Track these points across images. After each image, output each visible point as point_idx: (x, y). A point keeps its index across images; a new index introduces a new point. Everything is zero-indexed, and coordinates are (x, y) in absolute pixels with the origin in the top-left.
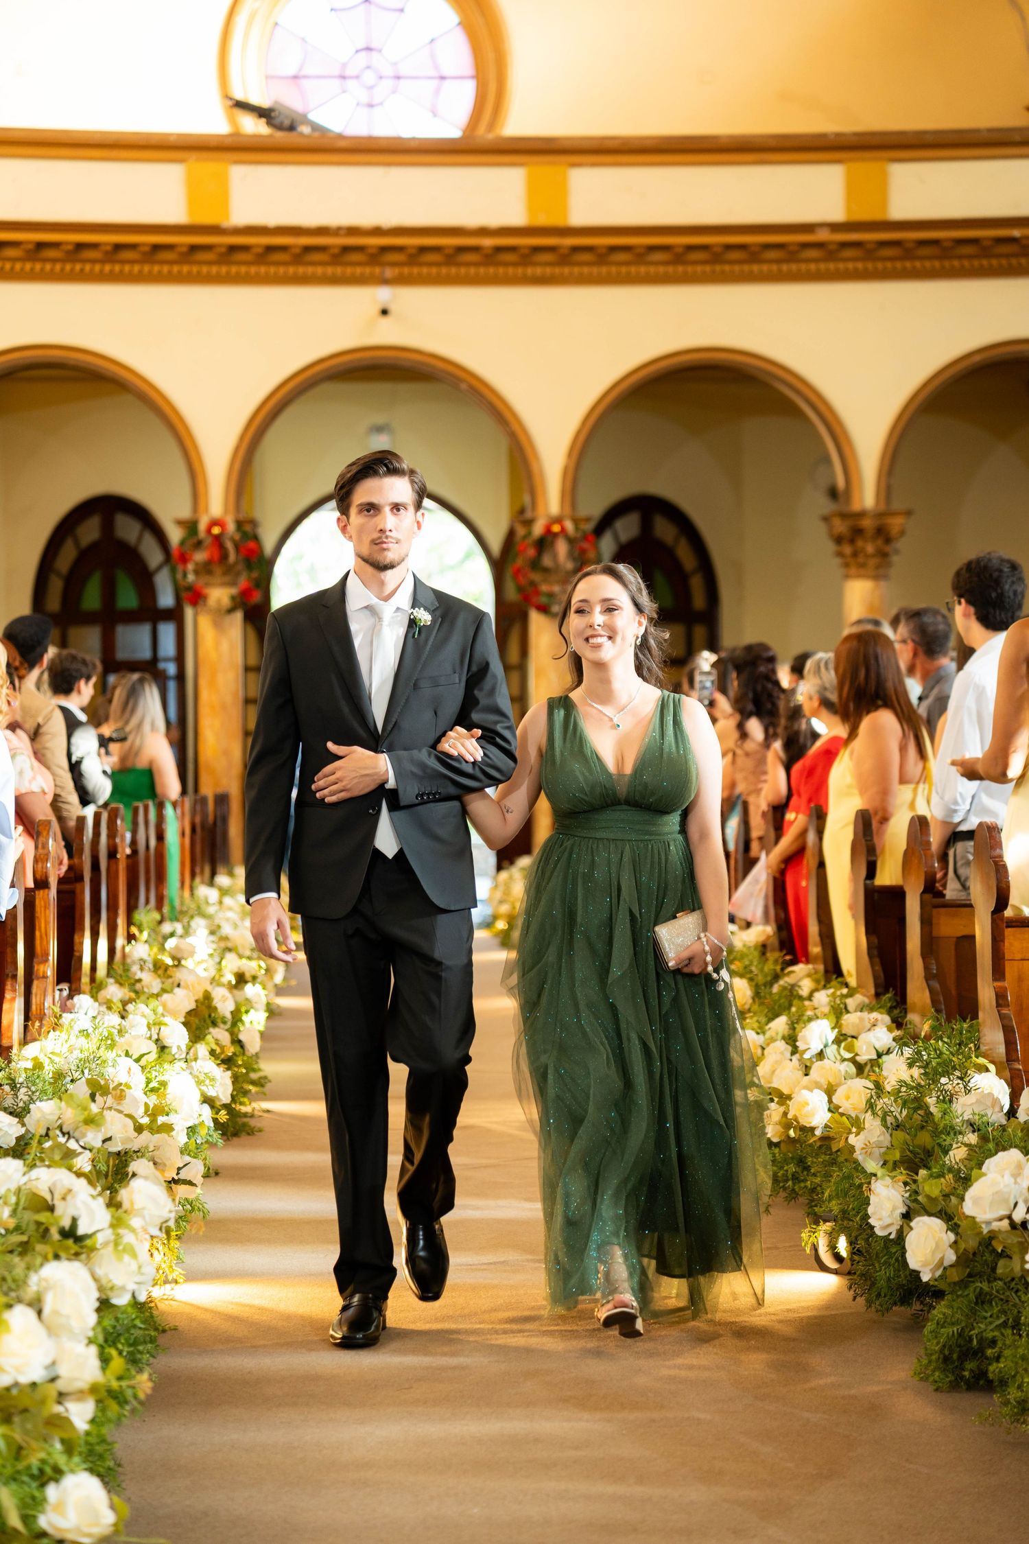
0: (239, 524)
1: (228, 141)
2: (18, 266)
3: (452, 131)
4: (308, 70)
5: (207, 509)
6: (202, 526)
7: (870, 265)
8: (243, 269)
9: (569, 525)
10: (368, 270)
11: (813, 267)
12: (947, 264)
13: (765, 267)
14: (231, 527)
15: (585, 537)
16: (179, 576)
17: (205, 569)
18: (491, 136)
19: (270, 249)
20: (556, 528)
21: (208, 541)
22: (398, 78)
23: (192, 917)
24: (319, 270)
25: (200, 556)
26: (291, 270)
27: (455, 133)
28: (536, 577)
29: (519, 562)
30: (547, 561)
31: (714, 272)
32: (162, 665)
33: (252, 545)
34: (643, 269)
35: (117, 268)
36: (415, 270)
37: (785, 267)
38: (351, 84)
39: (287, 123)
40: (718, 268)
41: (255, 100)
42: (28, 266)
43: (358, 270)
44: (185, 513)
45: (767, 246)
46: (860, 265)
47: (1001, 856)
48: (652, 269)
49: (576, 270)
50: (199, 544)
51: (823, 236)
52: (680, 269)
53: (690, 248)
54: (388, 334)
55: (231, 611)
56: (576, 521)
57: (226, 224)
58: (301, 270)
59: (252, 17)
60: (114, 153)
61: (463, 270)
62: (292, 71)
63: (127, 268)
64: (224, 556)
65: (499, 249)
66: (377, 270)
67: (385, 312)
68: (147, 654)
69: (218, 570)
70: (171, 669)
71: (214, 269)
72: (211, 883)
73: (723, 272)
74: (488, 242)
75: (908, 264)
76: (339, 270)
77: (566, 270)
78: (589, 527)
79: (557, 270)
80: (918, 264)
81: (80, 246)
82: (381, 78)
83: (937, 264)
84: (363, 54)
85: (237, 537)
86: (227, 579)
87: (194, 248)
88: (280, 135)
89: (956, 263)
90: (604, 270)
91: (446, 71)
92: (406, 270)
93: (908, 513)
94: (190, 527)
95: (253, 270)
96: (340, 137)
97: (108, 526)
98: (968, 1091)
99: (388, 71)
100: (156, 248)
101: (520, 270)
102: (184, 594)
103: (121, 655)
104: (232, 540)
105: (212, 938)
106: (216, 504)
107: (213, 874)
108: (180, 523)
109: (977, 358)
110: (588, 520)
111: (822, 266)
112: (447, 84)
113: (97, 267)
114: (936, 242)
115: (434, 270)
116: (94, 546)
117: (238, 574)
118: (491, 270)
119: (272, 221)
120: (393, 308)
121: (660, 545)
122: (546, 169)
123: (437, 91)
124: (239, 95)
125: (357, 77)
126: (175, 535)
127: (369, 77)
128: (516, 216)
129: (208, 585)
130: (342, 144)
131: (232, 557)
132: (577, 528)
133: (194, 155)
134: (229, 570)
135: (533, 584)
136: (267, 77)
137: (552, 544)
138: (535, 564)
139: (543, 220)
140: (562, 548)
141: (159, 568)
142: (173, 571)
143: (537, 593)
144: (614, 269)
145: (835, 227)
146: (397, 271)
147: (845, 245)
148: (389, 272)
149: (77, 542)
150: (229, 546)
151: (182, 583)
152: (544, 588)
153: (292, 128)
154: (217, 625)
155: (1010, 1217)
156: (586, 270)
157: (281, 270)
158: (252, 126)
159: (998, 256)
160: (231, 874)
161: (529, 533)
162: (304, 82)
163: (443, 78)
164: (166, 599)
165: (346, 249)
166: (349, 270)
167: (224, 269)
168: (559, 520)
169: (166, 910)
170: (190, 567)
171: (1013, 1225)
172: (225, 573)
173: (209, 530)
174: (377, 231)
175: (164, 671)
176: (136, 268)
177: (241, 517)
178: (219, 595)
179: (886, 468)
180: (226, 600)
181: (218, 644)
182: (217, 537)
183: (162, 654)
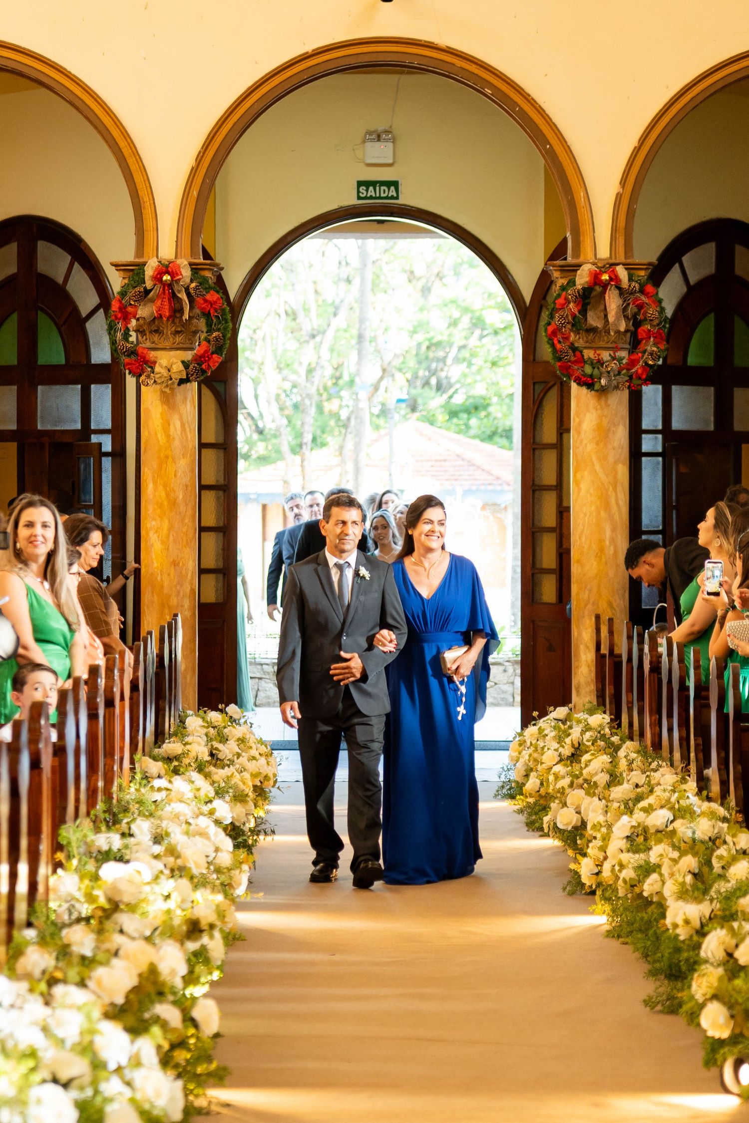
0: (195, 269)
5: (155, 252)
6: (149, 272)
9: (622, 273)
14: (186, 273)
15: (642, 291)
16: (119, 334)
17: (152, 327)
20: (605, 277)
21: (158, 289)
25: (145, 311)
28: (579, 341)
29: (557, 321)
30: (593, 320)
32: (94, 438)
33: (212, 296)
44: (128, 255)
50: (144, 295)
54: (392, 24)
55: (182, 382)
56: (629, 267)
64: (176, 311)
68: (78, 426)
69: (169, 329)
70: (107, 447)
85: (193, 285)
86: (178, 339)
94: (134, 271)
97: (28, 257)
102: (124, 356)
103: (43, 423)
106: (167, 242)
110: (650, 264)
117: (195, 333)
126: (116, 281)
129: (155, 347)
131: (186, 316)
132: (631, 277)
134: (184, 332)
135: (574, 349)
137: (600, 296)
138: (578, 324)
140: (613, 302)
141: (92, 314)
142: (111, 325)
143: (581, 361)
150: (183, 296)
151: (121, 343)
152: (588, 354)
154: (167, 398)
161: (572, 283)
164: (101, 354)
168: (609, 267)
170: (134, 322)
172: (177, 333)
173: (157, 278)
175: (100, 445)
177: (202, 260)
178: (170, 361)
180: (178, 367)
181: (167, 424)
182: (170, 285)
183: (93, 427)
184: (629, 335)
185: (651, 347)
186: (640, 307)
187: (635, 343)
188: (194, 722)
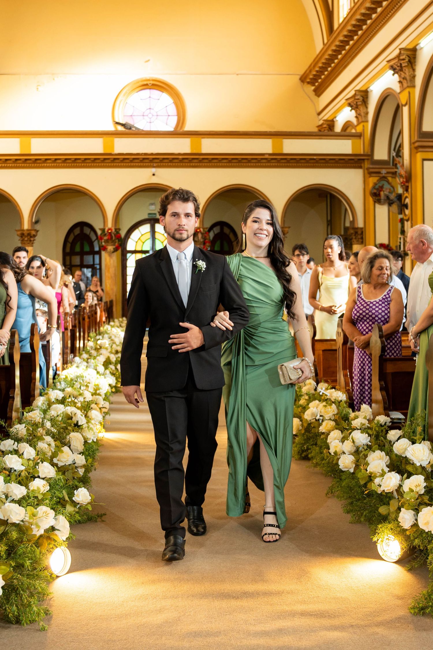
0: (116, 229)
1: (114, 132)
2: (60, 165)
3: (171, 129)
4: (135, 114)
5: (107, 226)
6: (106, 230)
7: (279, 164)
8: (117, 164)
9: (202, 230)
10: (149, 164)
11: (264, 164)
12: (298, 164)
13: (252, 164)
14: (114, 230)
15: (206, 233)
16: (100, 243)
17: (107, 241)
18: (181, 131)
19: (124, 159)
20: (198, 231)
21: (108, 234)
22: (157, 116)
23: (104, 334)
24: (137, 164)
25: (106, 238)
26: (130, 164)
27: (172, 129)
31: (239, 165)
32: (95, 266)
33: (119, 235)
34: (221, 164)
35: (85, 164)
36: (162, 164)
37: (257, 164)
38: (145, 117)
39: (129, 127)
40: (240, 164)
41: (121, 122)
42: (63, 164)
43: (147, 164)
44: (102, 227)
45: (253, 159)
46: (276, 164)
47: (314, 324)
48: (223, 164)
49: (203, 164)
50: (105, 235)
51: (267, 157)
52: (230, 164)
53: (233, 159)
54: (154, 180)
55: (113, 252)
56: (204, 229)
57: (113, 153)
58: (132, 164)
59: (121, 102)
60: (85, 136)
61: (174, 164)
62: (131, 115)
63: (88, 164)
64: (112, 238)
65: (183, 159)
66: (152, 164)
67: (154, 175)
68: (92, 263)
69: (110, 242)
70: (98, 267)
71: (110, 164)
72: (109, 324)
73: (241, 165)
74: (180, 157)
75: (288, 164)
76: (142, 164)
77: (201, 164)
78: (207, 230)
79: (198, 164)
80: (291, 164)
81: (76, 159)
82: (153, 116)
83: (295, 164)
84: (149, 111)
86: (112, 244)
87: (105, 159)
88: (127, 130)
89: (300, 164)
90: (211, 164)
91: (170, 114)
92: (159, 164)
93: (289, 227)
94: (103, 230)
95: (120, 164)
96: (143, 131)
97: (82, 230)
98: (305, 385)
99: (155, 114)
100: (95, 159)
101: (189, 164)
102: (101, 248)
103: (85, 263)
104: (114, 233)
105: (109, 340)
106: (110, 224)
107: (109, 322)
108: (100, 229)
109: (306, 188)
110: (207, 228)
111: (267, 164)
112: (170, 117)
113: (80, 164)
114: (295, 159)
115: (167, 164)
116: (78, 235)
117: (116, 242)
118: (181, 164)
119: (125, 152)
120: (156, 174)
121: (225, 234)
122: (196, 139)
123: (168, 119)
124: (117, 121)
125: (147, 116)
126: (99, 232)
127: (150, 116)
128: (188, 151)
129: (108, 245)
130: (143, 133)
131: (114, 238)
132: (204, 230)
133: (105, 136)
134: (113, 242)
136: (124, 116)
137: (197, 234)
139: (195, 151)
140: (200, 236)
141: (95, 241)
142: (99, 242)
144: (213, 164)
145: (270, 154)
146: (157, 164)
147: (272, 159)
148: (155, 165)
149: (74, 234)
150: (113, 235)
151: (101, 245)
153: (130, 129)
154: (110, 256)
155: (315, 419)
156: (206, 164)
157: (127, 164)
158: (120, 128)
159: (310, 163)
160: (114, 321)
162: (133, 117)
163: (169, 116)
164: (97, 249)
165: (144, 159)
166: (144, 164)
167: (112, 164)
168: (199, 228)
169: (97, 332)
170: (103, 241)
171: (316, 420)
172: (112, 242)
173: (108, 231)
174: (152, 154)
175: (96, 267)
176: (90, 164)
177: (117, 227)
178: (110, 248)
179: (283, 216)
180: (112, 250)
181: (110, 261)
182: (110, 233)
183: (95, 263)
184: (203, 243)
185: (208, 244)
186: (205, 236)
187: (204, 243)
188: (116, 320)
